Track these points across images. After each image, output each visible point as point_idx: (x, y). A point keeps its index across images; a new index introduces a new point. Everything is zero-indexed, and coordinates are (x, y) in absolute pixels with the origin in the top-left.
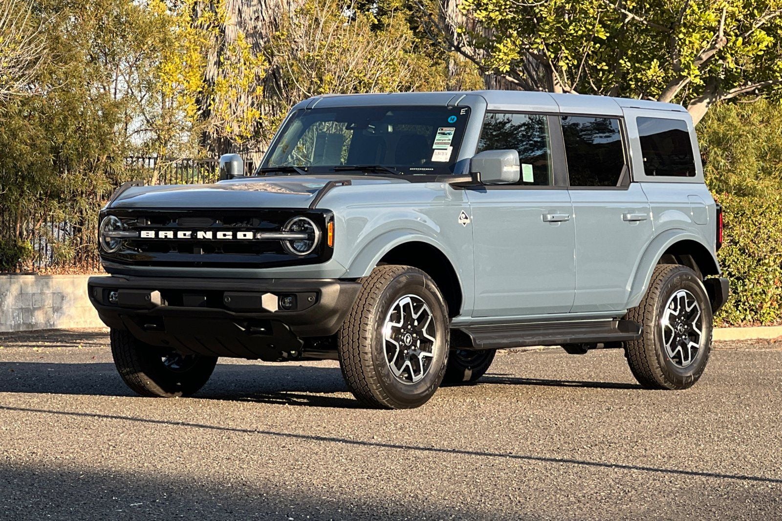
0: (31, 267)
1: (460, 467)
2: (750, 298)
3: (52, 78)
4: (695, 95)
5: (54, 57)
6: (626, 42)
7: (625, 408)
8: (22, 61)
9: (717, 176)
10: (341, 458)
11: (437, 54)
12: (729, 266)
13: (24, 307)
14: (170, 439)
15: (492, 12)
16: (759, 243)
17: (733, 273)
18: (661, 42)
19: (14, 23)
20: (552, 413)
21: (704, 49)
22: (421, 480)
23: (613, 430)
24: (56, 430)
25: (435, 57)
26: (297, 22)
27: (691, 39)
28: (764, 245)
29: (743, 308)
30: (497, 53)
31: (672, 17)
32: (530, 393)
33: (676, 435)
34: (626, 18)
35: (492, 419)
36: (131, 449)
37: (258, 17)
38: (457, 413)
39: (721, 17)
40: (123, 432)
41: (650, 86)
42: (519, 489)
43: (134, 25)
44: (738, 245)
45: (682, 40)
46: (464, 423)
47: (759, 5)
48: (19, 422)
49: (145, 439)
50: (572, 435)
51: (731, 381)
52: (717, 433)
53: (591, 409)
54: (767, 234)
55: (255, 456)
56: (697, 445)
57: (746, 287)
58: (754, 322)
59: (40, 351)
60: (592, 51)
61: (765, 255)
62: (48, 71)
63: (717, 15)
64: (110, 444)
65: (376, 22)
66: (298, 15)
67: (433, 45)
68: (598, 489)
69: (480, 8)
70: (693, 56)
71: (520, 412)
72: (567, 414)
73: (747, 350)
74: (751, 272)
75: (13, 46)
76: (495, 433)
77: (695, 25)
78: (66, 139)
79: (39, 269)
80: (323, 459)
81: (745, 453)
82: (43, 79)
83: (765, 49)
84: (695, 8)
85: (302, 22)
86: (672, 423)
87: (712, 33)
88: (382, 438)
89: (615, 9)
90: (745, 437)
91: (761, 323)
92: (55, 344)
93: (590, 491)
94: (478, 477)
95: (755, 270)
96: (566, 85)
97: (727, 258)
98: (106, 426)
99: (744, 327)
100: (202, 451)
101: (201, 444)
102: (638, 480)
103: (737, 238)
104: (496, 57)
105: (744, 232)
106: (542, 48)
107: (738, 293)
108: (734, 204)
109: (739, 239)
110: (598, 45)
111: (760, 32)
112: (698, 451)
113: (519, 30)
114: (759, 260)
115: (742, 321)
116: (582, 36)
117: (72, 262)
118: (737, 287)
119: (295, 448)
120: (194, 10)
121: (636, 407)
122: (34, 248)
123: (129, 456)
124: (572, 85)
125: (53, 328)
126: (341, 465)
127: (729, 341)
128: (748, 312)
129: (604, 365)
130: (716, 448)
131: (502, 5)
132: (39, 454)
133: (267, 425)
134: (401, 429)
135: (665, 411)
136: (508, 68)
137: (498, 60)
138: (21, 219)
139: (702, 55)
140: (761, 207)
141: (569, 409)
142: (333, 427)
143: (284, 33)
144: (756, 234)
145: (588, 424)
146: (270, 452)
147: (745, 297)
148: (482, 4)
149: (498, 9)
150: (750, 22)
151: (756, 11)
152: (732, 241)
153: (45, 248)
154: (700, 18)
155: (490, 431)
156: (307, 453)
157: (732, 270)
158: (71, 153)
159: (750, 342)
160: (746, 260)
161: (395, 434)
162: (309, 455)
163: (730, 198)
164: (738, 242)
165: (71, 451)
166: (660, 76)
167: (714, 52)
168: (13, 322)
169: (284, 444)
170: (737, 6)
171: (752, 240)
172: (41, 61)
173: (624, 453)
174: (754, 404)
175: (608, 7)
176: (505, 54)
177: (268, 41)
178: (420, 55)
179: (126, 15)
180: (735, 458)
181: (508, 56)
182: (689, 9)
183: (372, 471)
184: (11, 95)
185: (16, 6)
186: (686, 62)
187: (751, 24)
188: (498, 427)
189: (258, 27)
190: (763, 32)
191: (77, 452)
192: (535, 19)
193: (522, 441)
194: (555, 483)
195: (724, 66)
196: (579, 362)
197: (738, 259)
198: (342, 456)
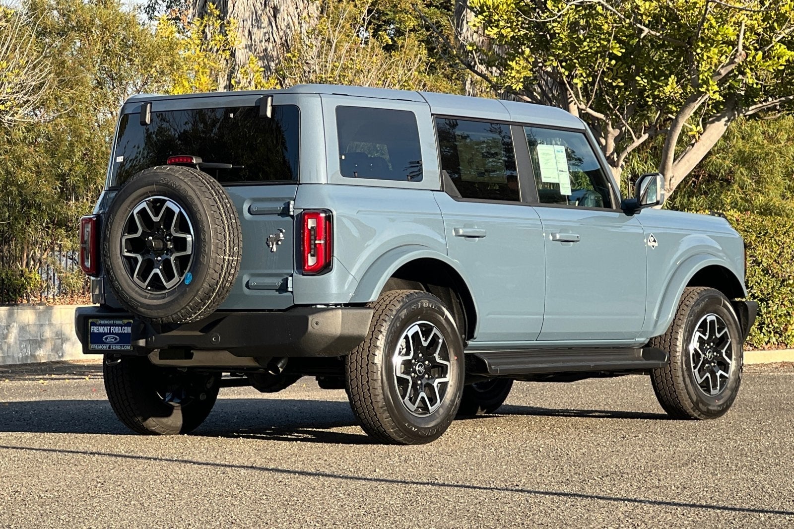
0: (39, 298)
1: (462, 501)
2: (774, 320)
3: (58, 103)
4: (715, 111)
5: (60, 81)
6: (642, 58)
7: (640, 436)
8: (26, 86)
9: (743, 196)
10: (338, 493)
11: (455, 75)
12: (752, 287)
13: (31, 338)
14: (162, 474)
15: (503, 28)
16: (783, 264)
17: (756, 295)
18: (678, 58)
19: (18, 48)
20: (564, 442)
21: (722, 64)
22: (420, 516)
23: (627, 459)
24: (44, 467)
25: (453, 78)
26: (309, 44)
27: (709, 55)
28: (788, 265)
29: (767, 330)
30: (509, 70)
31: (689, 32)
32: (543, 421)
33: (692, 464)
34: (642, 33)
35: (502, 450)
36: (119, 486)
37: (269, 38)
38: (465, 444)
39: (740, 31)
40: (114, 468)
41: (668, 103)
42: (523, 524)
43: (141, 48)
44: (761, 266)
45: (700, 55)
46: (472, 454)
47: (779, 18)
48: (7, 459)
49: (136, 475)
50: (584, 465)
51: (752, 406)
52: (735, 462)
53: (605, 438)
54: (791, 254)
55: (249, 492)
56: (713, 474)
57: (770, 309)
58: (778, 344)
59: (45, 384)
60: (607, 68)
61: (789, 276)
62: (54, 96)
63: (736, 29)
64: (99, 481)
65: (390, 42)
66: (310, 36)
67: (450, 66)
68: (606, 523)
69: (491, 25)
70: (712, 71)
71: (531, 441)
72: (580, 443)
73: (771, 374)
74: (775, 294)
75: (17, 71)
76: (503, 464)
77: (713, 39)
78: (73, 165)
79: (47, 299)
80: (320, 494)
81: (763, 483)
82: (48, 105)
83: (785, 64)
84: (713, 22)
85: (314, 43)
86: (688, 451)
87: (731, 47)
88: (384, 471)
89: (630, 24)
90: (765, 465)
91: (786, 346)
92: (62, 376)
93: (597, 525)
94: (480, 512)
95: (779, 291)
96: (582, 103)
97: (750, 279)
98: (97, 461)
99: (769, 350)
100: (194, 487)
101: (194, 480)
102: (649, 513)
103: (760, 258)
104: (509, 75)
105: (767, 252)
106: (556, 65)
107: (762, 316)
108: (756, 223)
109: (761, 260)
110: (613, 62)
111: (780, 46)
112: (714, 481)
113: (532, 47)
114: (783, 281)
115: (767, 344)
116: (596, 53)
117: (81, 291)
118: (760, 309)
119: (292, 482)
120: (204, 32)
121: (652, 435)
122: (41, 278)
123: (117, 494)
124: (588, 103)
125: (61, 359)
126: (338, 501)
127: (754, 364)
128: (772, 335)
129: (622, 392)
130: (733, 477)
131: (513, 21)
132: (22, 493)
133: (265, 458)
134: (405, 461)
135: (682, 438)
136: (521, 86)
137: (510, 78)
138: (28, 248)
139: (721, 70)
140: (784, 226)
141: (583, 438)
142: (334, 460)
143: (296, 54)
144: (780, 254)
145: (601, 454)
146: (265, 487)
147: (769, 319)
148: (493, 21)
149: (509, 25)
150: (770, 36)
151: (776, 25)
152: (754, 261)
153: (52, 278)
154: (718, 32)
155: (497, 462)
156: (304, 488)
157: (755, 291)
158: (78, 180)
159: (774, 366)
160: (769, 281)
161: (398, 466)
162: (305, 490)
163: (752, 217)
164: (761, 263)
165: (57, 489)
166: (678, 92)
167: (733, 66)
168: (21, 354)
169: (281, 479)
170: (756, 19)
171: (775, 261)
172: (46, 87)
173: (636, 484)
174: (776, 430)
175: (623, 22)
176: (518, 72)
177: (279, 63)
178: (438, 76)
179: (133, 38)
180: (752, 488)
181: (520, 74)
182: (707, 22)
183: (369, 507)
184: (15, 121)
185: (20, 30)
186: (704, 77)
187: (771, 38)
188: (507, 458)
189: (269, 50)
190: (783, 46)
191: (63, 490)
192: (548, 35)
193: (530, 473)
194: (561, 517)
195: (744, 81)
196: (597, 388)
197: (761, 280)
198: (339, 491)
